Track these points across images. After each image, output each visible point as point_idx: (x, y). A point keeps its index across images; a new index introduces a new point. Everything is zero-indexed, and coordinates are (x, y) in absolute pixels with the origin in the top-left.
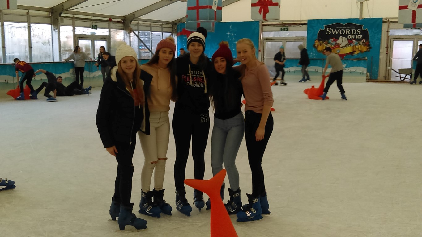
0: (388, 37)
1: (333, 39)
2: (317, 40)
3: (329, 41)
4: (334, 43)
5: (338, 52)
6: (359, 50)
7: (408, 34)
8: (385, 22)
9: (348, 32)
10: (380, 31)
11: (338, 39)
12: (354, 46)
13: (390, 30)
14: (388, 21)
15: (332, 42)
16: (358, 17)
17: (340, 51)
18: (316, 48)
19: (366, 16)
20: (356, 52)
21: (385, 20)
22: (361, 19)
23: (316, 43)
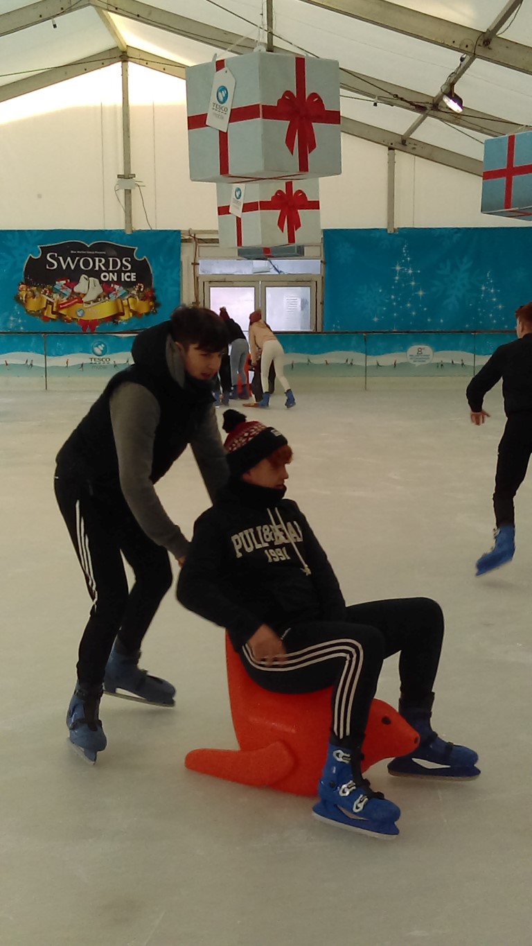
0: (197, 278)
1: (64, 282)
2: (22, 284)
3: (55, 287)
4: (68, 292)
5: (79, 314)
6: (131, 310)
7: (241, 271)
8: (186, 241)
9: (99, 264)
10: (179, 264)
11: (77, 282)
12: (119, 300)
13: (200, 262)
14: (194, 237)
15: (63, 288)
16: (123, 228)
17: (84, 312)
18: (22, 304)
19: (140, 224)
20: (123, 314)
21: (187, 237)
22: (129, 232)
23: (20, 291)
